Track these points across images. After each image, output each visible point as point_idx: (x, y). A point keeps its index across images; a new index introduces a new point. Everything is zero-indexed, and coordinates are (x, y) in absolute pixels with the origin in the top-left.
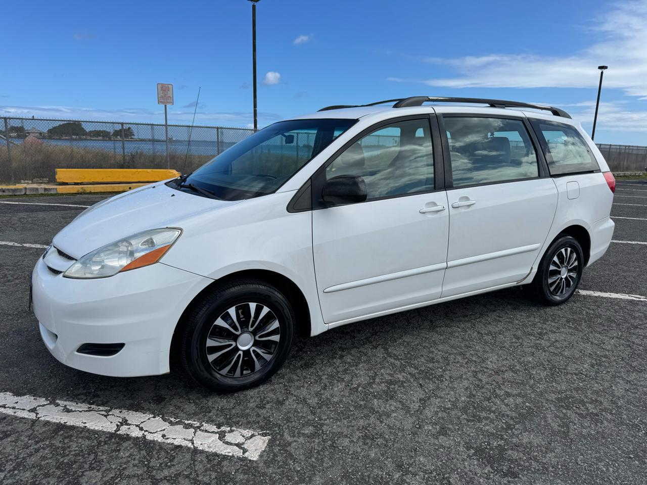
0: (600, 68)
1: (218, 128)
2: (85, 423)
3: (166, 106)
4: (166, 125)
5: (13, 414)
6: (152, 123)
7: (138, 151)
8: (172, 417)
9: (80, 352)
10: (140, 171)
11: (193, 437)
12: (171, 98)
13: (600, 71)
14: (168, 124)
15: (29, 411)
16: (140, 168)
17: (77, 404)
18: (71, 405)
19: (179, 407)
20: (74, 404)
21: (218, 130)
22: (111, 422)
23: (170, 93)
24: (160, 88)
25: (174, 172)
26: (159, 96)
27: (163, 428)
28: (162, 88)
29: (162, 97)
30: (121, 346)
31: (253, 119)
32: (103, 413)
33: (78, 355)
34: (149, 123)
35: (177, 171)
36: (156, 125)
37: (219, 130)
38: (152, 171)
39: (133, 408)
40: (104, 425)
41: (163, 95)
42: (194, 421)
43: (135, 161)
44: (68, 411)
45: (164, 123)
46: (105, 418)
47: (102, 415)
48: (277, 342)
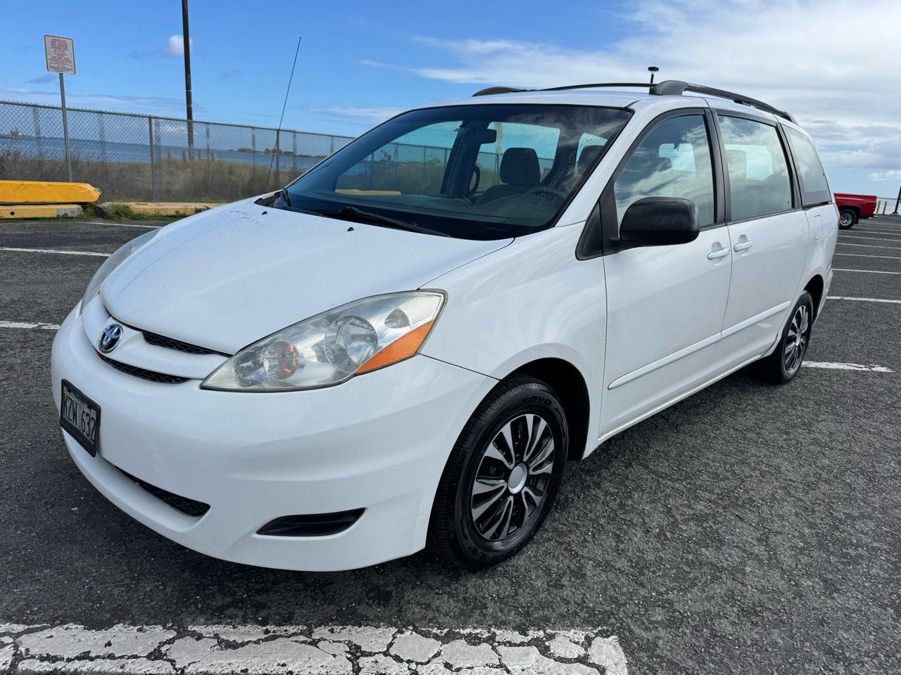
0: (651, 69)
1: (150, 118)
2: (284, 665)
3: (61, 75)
4: (63, 109)
5: (120, 671)
6: (34, 103)
7: (11, 150)
8: (432, 627)
9: (265, 534)
10: (28, 185)
11: (499, 659)
12: (70, 62)
13: (650, 73)
14: (67, 106)
15: (149, 657)
16: (16, 180)
17: (234, 628)
18: (229, 633)
19: (428, 606)
20: (230, 628)
21: (150, 121)
22: (334, 656)
23: (68, 55)
24: (49, 45)
25: (88, 187)
26: (49, 57)
27: (435, 652)
28: (53, 43)
29: (54, 59)
30: (358, 513)
31: (185, 107)
32: (302, 638)
33: (259, 539)
34: (29, 102)
35: (93, 185)
36: (41, 107)
37: (153, 121)
38: (48, 185)
39: (350, 621)
40: (323, 663)
41: (55, 55)
42: (475, 628)
43: (5, 167)
44: (234, 646)
45: (60, 105)
46: (314, 648)
47: (302, 642)
48: (549, 474)
